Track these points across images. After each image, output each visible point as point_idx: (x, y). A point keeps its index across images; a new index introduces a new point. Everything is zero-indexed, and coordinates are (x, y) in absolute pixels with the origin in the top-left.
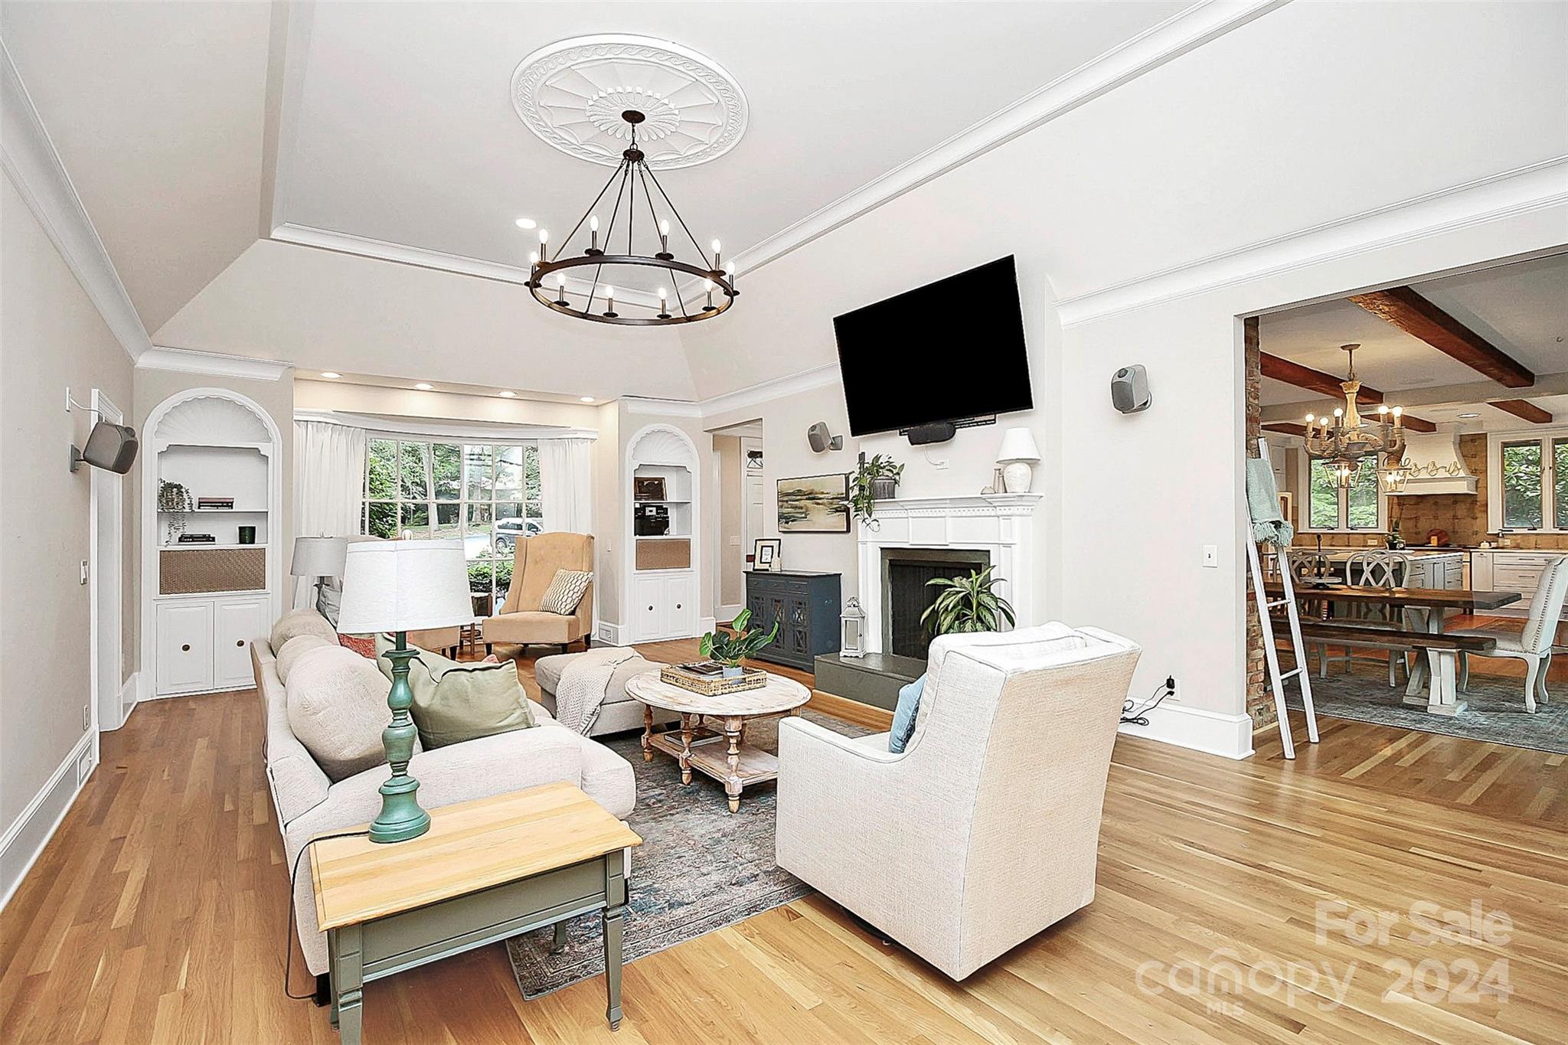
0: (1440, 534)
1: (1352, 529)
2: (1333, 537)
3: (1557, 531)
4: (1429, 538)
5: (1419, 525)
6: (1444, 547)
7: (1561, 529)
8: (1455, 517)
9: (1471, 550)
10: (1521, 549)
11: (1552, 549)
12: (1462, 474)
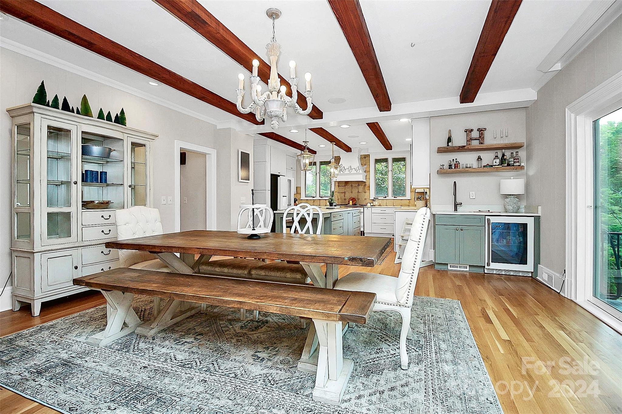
0: (353, 199)
1: (321, 198)
2: (314, 201)
3: (393, 198)
4: (349, 202)
5: (346, 196)
6: (354, 205)
7: (395, 197)
8: (358, 192)
9: (364, 207)
10: (381, 206)
11: (391, 206)
12: (361, 172)
